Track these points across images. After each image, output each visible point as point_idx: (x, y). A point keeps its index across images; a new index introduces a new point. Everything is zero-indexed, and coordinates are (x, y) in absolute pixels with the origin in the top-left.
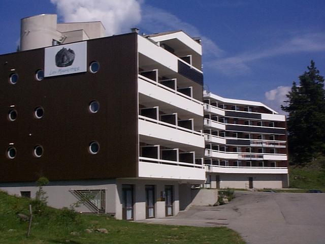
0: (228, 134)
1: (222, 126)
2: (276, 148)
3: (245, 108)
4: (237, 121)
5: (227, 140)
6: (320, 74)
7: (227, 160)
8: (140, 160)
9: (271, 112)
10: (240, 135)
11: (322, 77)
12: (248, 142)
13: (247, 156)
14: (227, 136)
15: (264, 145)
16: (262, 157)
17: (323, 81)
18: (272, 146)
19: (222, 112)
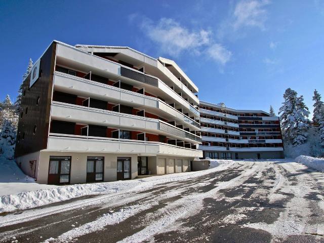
1: (237, 126)
2: (274, 136)
8: (50, 135)
9: (269, 116)
14: (240, 131)
16: (264, 141)
19: (236, 118)
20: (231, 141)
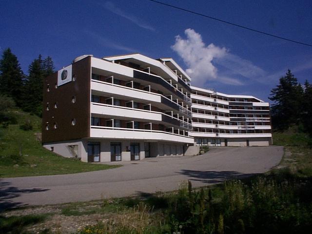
0: (231, 115)
1: (227, 111)
2: (263, 122)
3: (242, 100)
4: (238, 108)
5: (231, 119)
6: (295, 77)
7: (231, 130)
8: (92, 128)
9: (259, 102)
10: (239, 116)
11: (296, 79)
12: (245, 119)
13: (244, 128)
14: (230, 116)
15: (256, 121)
16: (254, 127)
17: (297, 81)
18: (261, 121)
19: (227, 103)
20: (221, 127)
